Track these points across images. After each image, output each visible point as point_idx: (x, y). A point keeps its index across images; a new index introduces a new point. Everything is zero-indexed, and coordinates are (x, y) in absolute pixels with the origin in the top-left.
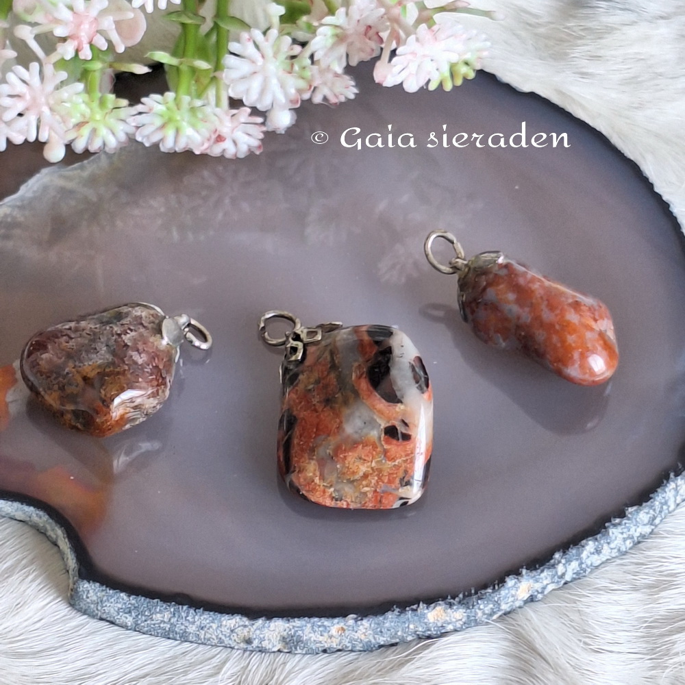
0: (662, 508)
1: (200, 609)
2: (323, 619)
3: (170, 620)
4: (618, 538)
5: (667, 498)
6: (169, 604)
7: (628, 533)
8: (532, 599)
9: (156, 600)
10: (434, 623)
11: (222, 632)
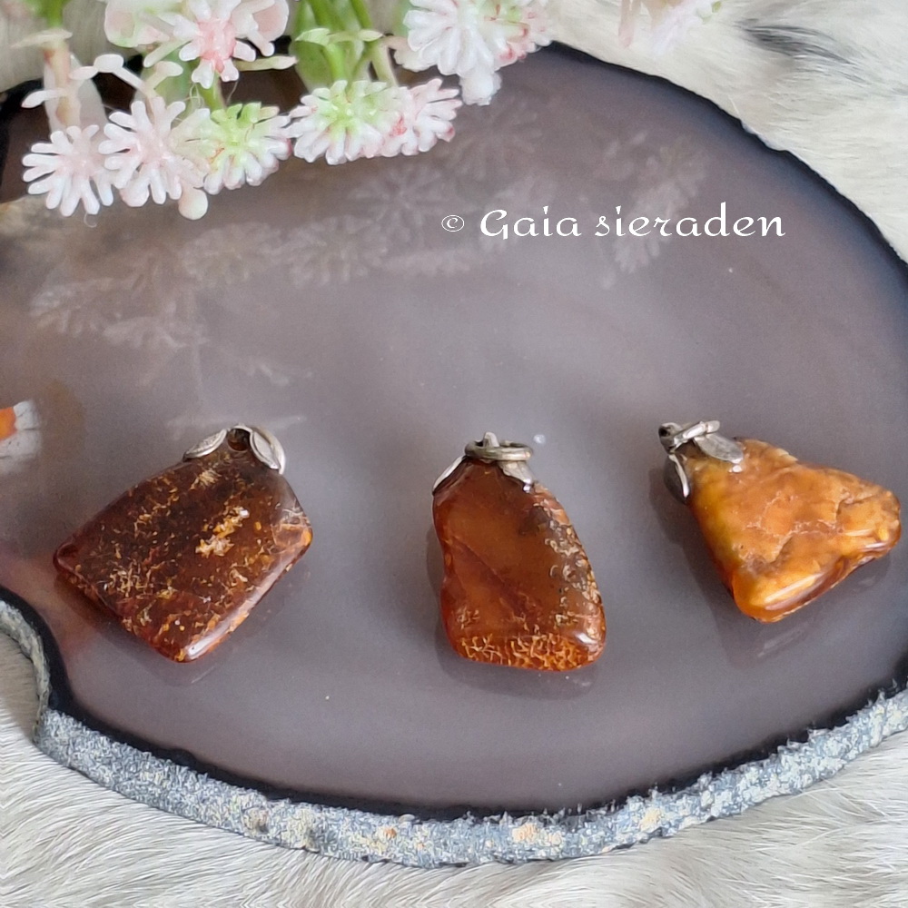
0: (861, 737)
1: (203, 773)
2: (368, 814)
3: (161, 784)
4: (792, 770)
5: (870, 726)
6: (163, 761)
7: (808, 764)
8: (660, 833)
9: (146, 753)
10: (520, 843)
11: (229, 810)
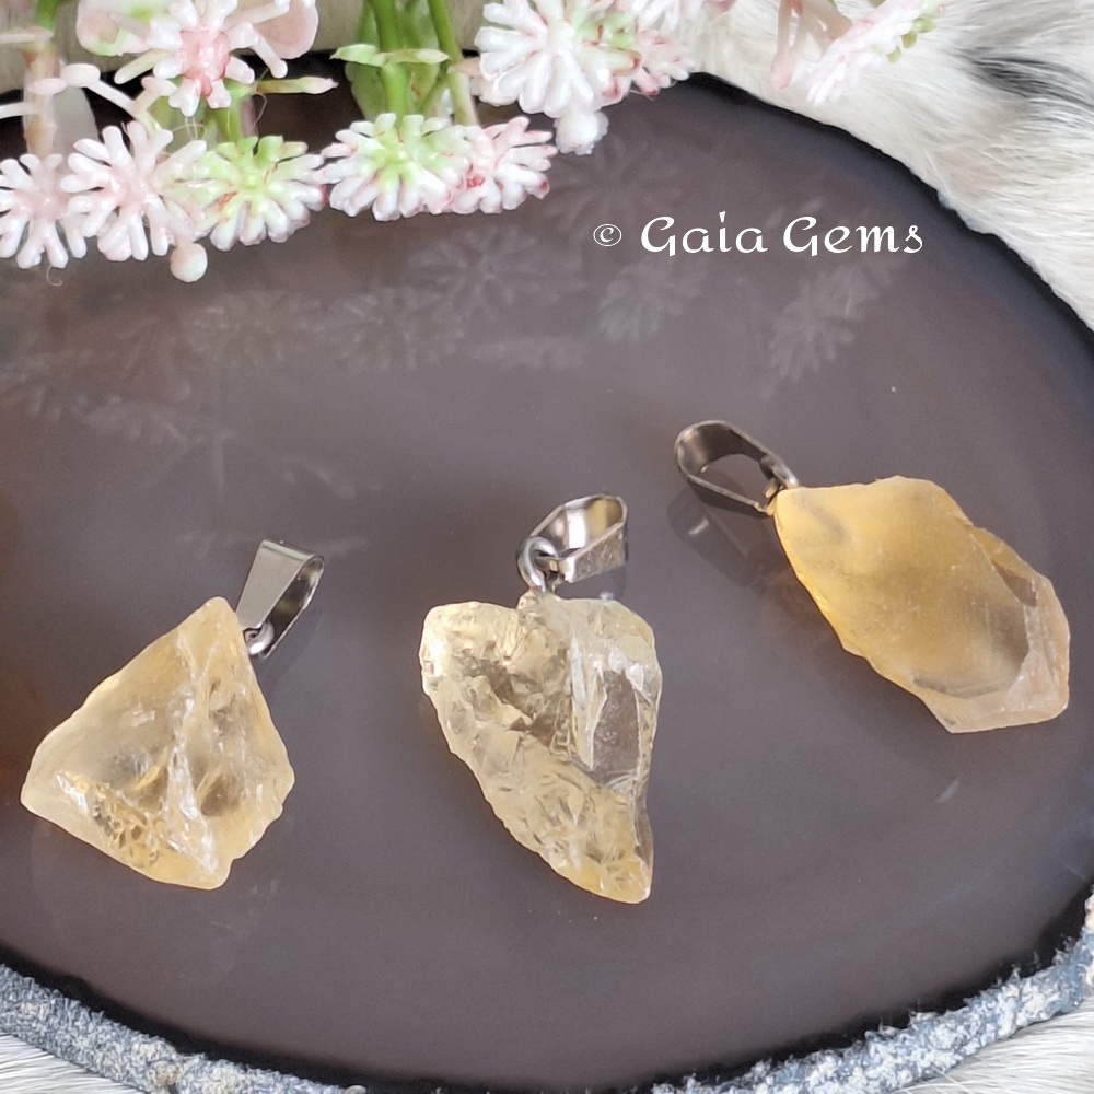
0: (983, 1026)
1: (98, 1012)
2: (306, 1082)
3: (48, 1018)
4: (885, 1063)
5: (998, 1011)
6: (48, 990)
7: (907, 1058)
9: (27, 979)
11: (131, 1061)
